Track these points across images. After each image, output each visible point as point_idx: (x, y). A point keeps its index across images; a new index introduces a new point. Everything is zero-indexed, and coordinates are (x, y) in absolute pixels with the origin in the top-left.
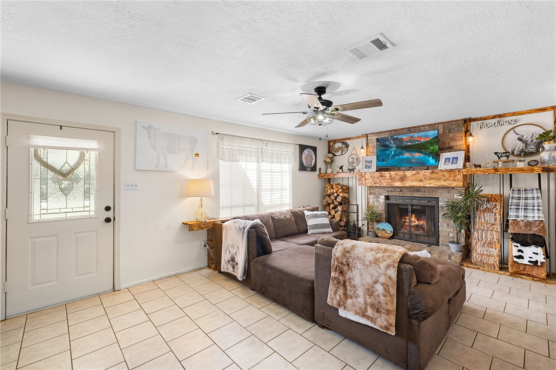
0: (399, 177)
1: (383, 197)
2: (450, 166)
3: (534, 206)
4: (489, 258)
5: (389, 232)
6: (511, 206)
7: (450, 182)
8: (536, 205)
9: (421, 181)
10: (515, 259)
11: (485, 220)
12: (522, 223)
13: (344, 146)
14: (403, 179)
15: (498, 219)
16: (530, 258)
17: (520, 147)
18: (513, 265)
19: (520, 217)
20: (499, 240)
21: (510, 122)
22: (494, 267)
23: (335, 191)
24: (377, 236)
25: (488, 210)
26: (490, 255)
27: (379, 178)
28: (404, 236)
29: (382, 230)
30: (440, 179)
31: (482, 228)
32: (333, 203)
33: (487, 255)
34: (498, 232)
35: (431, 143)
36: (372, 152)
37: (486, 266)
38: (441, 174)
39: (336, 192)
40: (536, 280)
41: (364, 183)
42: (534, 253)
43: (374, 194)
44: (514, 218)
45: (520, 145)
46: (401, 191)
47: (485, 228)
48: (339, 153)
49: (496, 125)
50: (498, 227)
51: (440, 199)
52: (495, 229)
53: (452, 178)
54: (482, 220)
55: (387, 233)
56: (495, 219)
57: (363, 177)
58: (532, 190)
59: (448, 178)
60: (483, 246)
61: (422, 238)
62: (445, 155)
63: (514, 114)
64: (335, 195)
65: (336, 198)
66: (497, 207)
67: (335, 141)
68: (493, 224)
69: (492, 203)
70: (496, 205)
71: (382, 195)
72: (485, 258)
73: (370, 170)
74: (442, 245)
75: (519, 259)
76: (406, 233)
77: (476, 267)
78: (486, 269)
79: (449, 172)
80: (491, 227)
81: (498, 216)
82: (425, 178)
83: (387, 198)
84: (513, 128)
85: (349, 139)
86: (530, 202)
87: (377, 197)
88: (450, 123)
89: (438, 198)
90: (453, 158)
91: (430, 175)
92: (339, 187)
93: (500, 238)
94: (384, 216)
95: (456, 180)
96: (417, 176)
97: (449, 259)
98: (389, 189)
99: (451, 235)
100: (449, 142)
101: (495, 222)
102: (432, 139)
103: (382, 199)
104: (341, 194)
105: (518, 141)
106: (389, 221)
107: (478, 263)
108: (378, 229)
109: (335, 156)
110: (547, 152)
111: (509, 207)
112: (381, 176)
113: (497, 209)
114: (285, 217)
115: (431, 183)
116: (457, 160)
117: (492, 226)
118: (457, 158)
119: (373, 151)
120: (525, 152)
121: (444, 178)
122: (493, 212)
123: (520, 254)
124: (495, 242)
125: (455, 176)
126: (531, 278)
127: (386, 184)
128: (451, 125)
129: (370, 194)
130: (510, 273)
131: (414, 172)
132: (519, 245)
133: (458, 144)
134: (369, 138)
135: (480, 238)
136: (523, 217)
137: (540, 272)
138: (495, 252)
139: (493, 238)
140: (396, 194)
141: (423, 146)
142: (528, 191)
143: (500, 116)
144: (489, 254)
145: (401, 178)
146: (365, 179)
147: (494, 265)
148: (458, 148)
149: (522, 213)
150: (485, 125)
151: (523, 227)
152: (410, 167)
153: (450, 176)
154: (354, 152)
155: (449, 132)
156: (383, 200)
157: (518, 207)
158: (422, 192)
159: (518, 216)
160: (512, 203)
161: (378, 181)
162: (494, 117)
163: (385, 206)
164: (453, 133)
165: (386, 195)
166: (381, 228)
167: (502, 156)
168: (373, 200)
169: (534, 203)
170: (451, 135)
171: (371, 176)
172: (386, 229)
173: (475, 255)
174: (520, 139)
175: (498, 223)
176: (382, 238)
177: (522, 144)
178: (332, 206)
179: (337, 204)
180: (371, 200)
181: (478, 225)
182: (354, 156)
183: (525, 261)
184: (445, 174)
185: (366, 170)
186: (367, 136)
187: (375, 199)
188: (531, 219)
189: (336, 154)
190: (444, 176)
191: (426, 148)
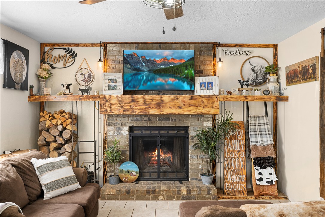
0: (155, 102)
1: (126, 129)
2: (206, 92)
3: (266, 132)
4: (238, 185)
5: (134, 173)
6: (251, 132)
7: (208, 110)
8: (267, 130)
9: (180, 107)
10: (258, 182)
11: (232, 147)
12: (260, 148)
13: (68, 55)
14: (160, 105)
15: (242, 146)
16: (268, 178)
17: (253, 77)
18: (256, 188)
19: (259, 142)
20: (244, 166)
21: (247, 52)
22: (243, 193)
23: (59, 122)
24: (121, 181)
25: (234, 137)
26: (239, 183)
27: (129, 103)
28: (150, 176)
29: (126, 172)
30: (199, 106)
31: (231, 156)
32: (55, 141)
33: (237, 183)
34: (243, 158)
35: (186, 66)
36: (113, 68)
37: (237, 193)
38: (200, 100)
39: (62, 124)
40: (272, 198)
41: (109, 110)
42: (270, 174)
43: (115, 124)
44: (255, 144)
45: (253, 75)
46: (149, 119)
47: (233, 156)
48: (61, 64)
49: (237, 54)
50: (243, 154)
51: (191, 128)
52: (241, 156)
53: (210, 105)
54: (230, 147)
55: (133, 175)
56: (240, 146)
57: (107, 101)
58: (263, 116)
59: (206, 104)
60: (233, 174)
61: (171, 176)
62: (199, 80)
63: (249, 46)
64: (60, 128)
65: (61, 132)
66: (241, 134)
67: (53, 46)
68: (239, 151)
69: (236, 130)
70: (239, 132)
71: (125, 125)
72: (235, 186)
73: (115, 93)
74: (191, 179)
75: (260, 181)
76: (153, 172)
77: (230, 197)
78: (237, 197)
79: (207, 98)
80: (237, 154)
81: (242, 143)
82: (184, 105)
83: (131, 129)
84: (249, 59)
85: (77, 45)
86: (262, 127)
87: (119, 128)
88: (201, 45)
89: (188, 127)
90: (209, 84)
91: (189, 101)
92: (67, 116)
93: (245, 164)
94: (128, 153)
95: (214, 107)
96: (175, 101)
97: (208, 194)
98: (135, 118)
99: (200, 167)
100: (200, 66)
101: (240, 148)
102: (187, 61)
103: (125, 132)
104: (69, 127)
105: (251, 71)
106: (133, 159)
107: (230, 192)
108: (122, 171)
109: (53, 68)
110: (273, 83)
111: (250, 133)
112: (133, 101)
113: (241, 136)
114: (8, 176)
115: (190, 110)
116: (212, 86)
117: (238, 152)
118: (211, 84)
119: (114, 66)
120: (256, 82)
121: (203, 105)
122: (238, 139)
123: (261, 176)
124: (242, 168)
125: (213, 103)
126: (269, 197)
127: (139, 111)
128: (202, 47)
129: (109, 125)
130: (255, 196)
131: (172, 97)
132: (259, 168)
133: (208, 68)
134: (109, 48)
135: (229, 167)
136: (260, 142)
137: (273, 191)
138: (243, 178)
139: (240, 165)
140: (144, 123)
141: (177, 69)
142: (260, 118)
143: (240, 46)
144: (238, 181)
145: (157, 104)
146: (111, 105)
147: (243, 192)
148: (208, 72)
149: (259, 139)
150: (229, 52)
151: (261, 151)
152: (160, 91)
153: (208, 103)
154: (84, 65)
155: (200, 55)
156: (127, 133)
157: (256, 133)
158: (172, 120)
159: (257, 142)
160: (251, 129)
161: (129, 107)
162: (235, 46)
163: (130, 140)
164: (204, 56)
165: (131, 125)
166: (125, 169)
167: (244, 85)
168: (113, 133)
169: (265, 128)
170: (202, 58)
171: (119, 101)
172: (131, 169)
173: (227, 185)
174: (253, 70)
175: (243, 149)
176: (127, 182)
177: (254, 75)
178: (53, 145)
179: (63, 142)
180: (111, 133)
181: (226, 153)
182: (84, 71)
183: (264, 183)
184: (204, 100)
185: (110, 92)
186: (105, 45)
187: (116, 132)
188: (265, 143)
189: (54, 66)
190: (203, 103)
191: (181, 72)
